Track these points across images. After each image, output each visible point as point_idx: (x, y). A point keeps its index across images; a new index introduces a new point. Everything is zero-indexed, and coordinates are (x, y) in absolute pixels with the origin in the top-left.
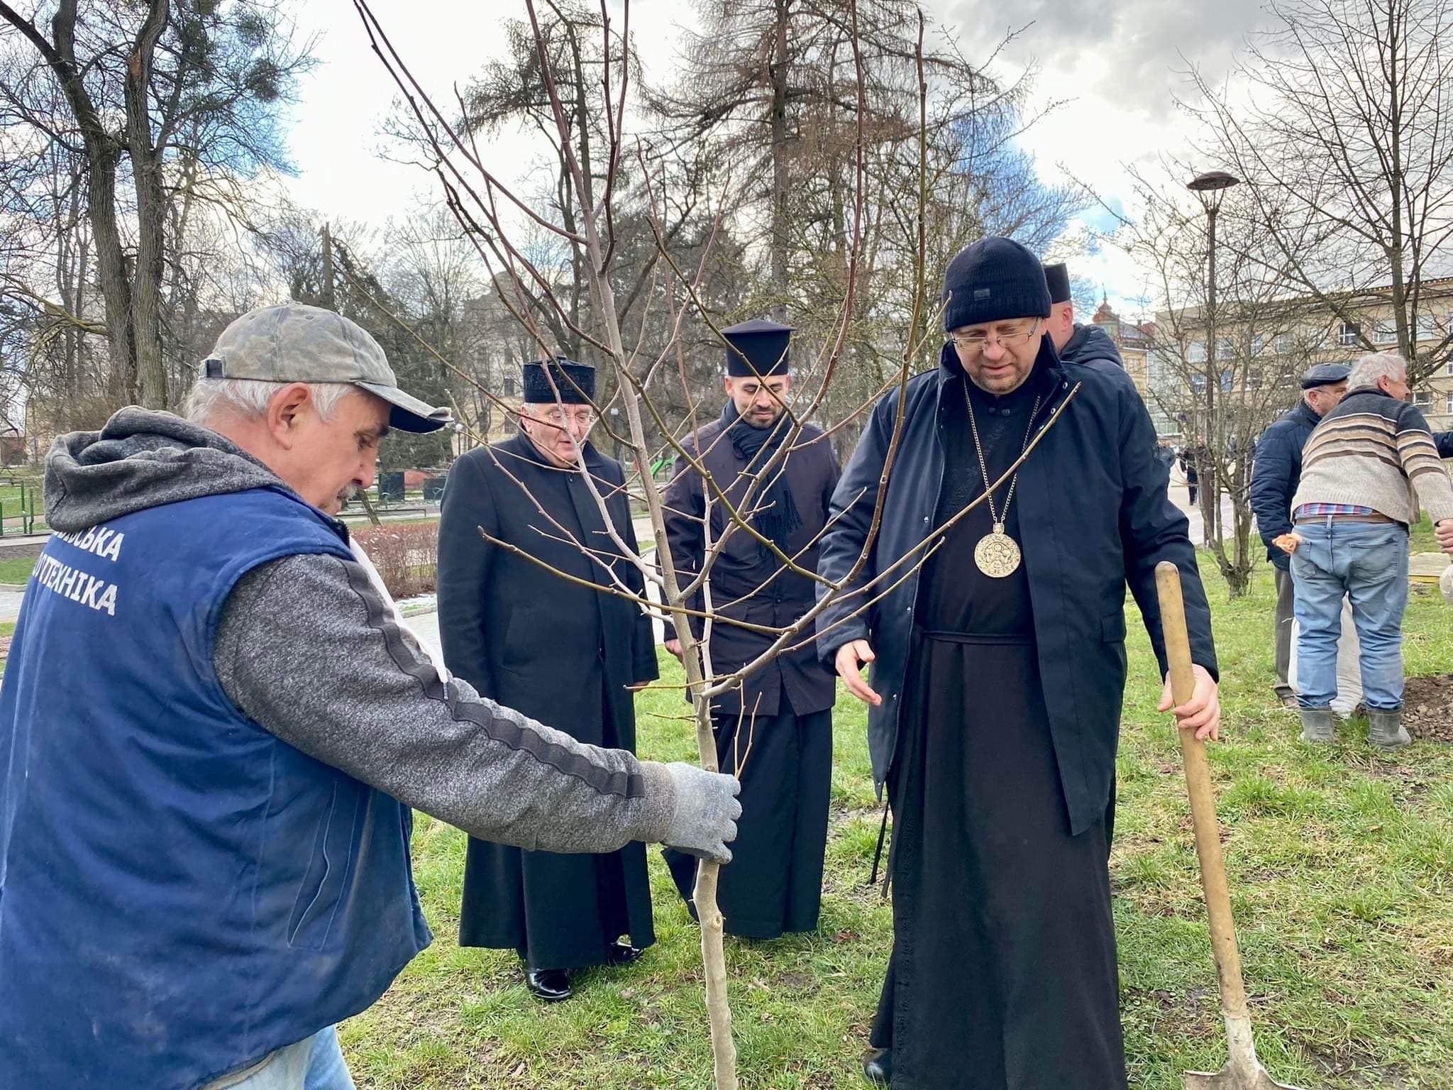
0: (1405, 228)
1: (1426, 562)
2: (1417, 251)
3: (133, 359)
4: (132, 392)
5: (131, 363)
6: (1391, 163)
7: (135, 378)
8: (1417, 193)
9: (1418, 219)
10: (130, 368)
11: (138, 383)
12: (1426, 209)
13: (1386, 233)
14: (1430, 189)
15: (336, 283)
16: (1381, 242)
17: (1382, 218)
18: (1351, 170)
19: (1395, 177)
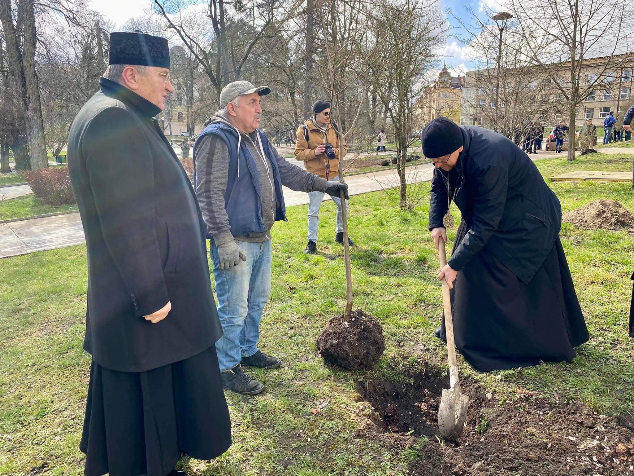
0: (578, 39)
1: (578, 174)
2: (582, 49)
3: (24, 85)
4: (25, 100)
5: (23, 86)
6: (574, 11)
7: (26, 94)
8: (583, 24)
9: (583, 35)
10: (23, 88)
11: (27, 95)
12: (587, 31)
13: (570, 41)
14: (589, 23)
15: (104, 50)
16: (568, 45)
17: (569, 34)
18: (558, 13)
19: (575, 17)
